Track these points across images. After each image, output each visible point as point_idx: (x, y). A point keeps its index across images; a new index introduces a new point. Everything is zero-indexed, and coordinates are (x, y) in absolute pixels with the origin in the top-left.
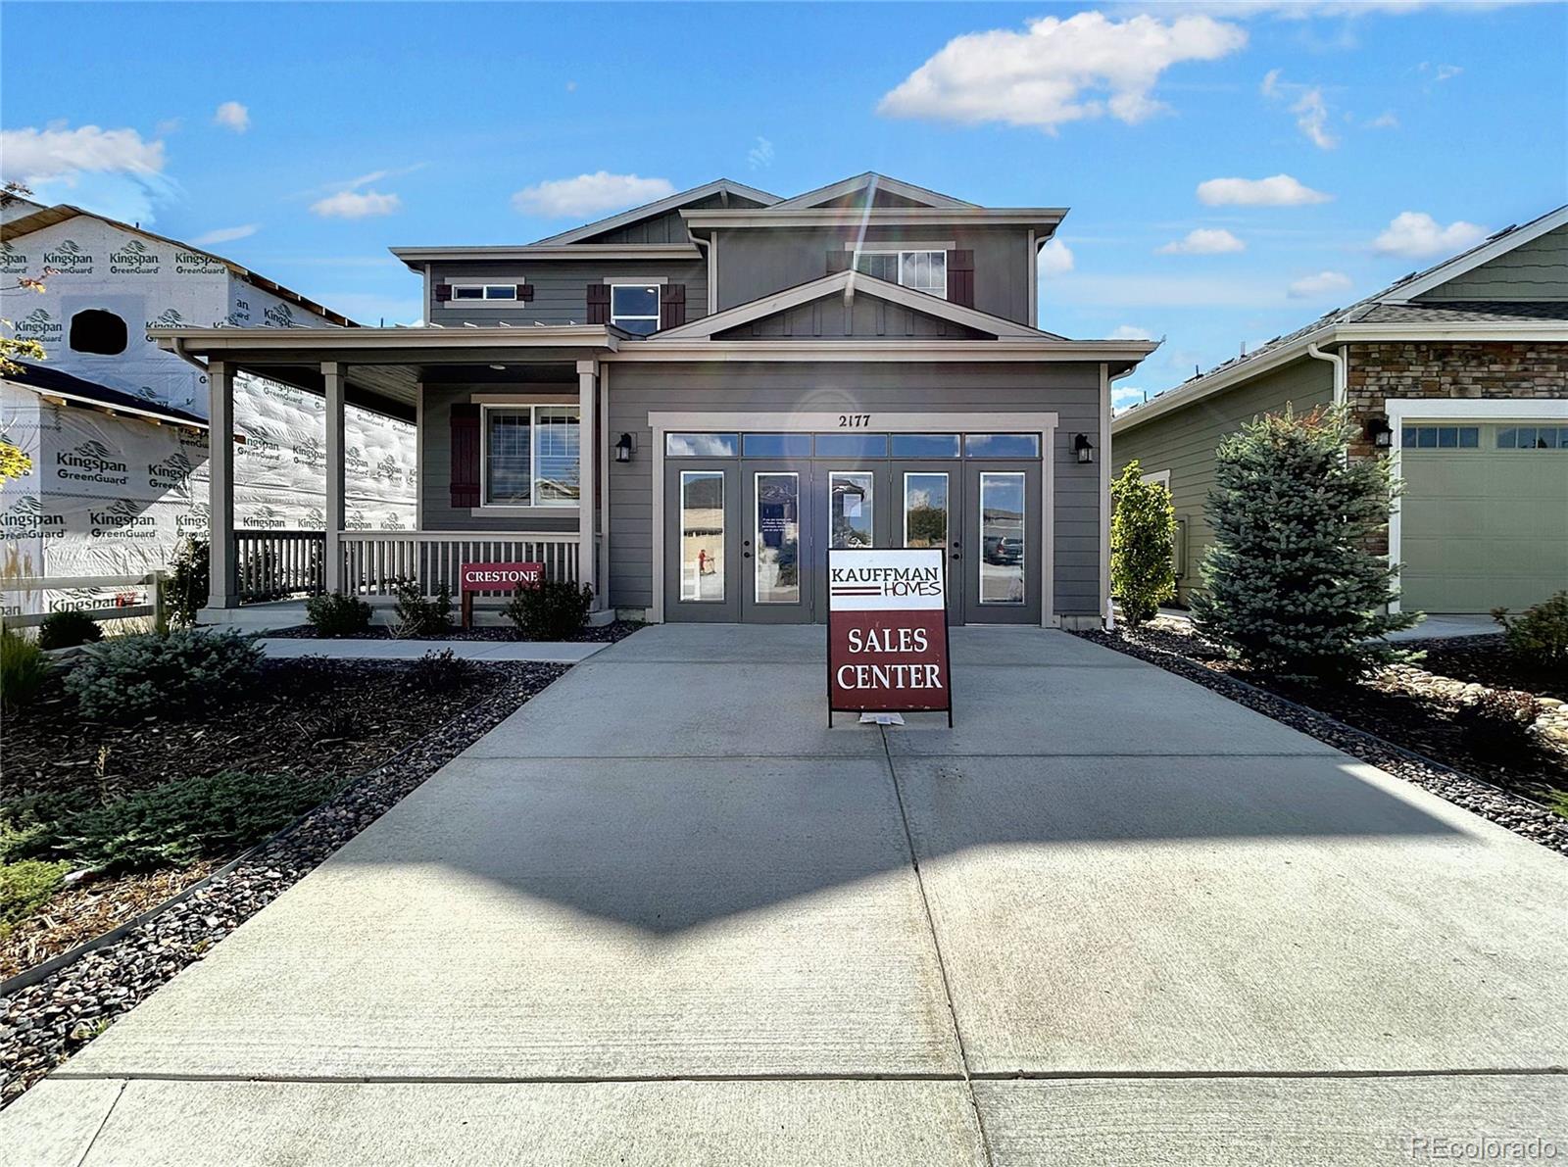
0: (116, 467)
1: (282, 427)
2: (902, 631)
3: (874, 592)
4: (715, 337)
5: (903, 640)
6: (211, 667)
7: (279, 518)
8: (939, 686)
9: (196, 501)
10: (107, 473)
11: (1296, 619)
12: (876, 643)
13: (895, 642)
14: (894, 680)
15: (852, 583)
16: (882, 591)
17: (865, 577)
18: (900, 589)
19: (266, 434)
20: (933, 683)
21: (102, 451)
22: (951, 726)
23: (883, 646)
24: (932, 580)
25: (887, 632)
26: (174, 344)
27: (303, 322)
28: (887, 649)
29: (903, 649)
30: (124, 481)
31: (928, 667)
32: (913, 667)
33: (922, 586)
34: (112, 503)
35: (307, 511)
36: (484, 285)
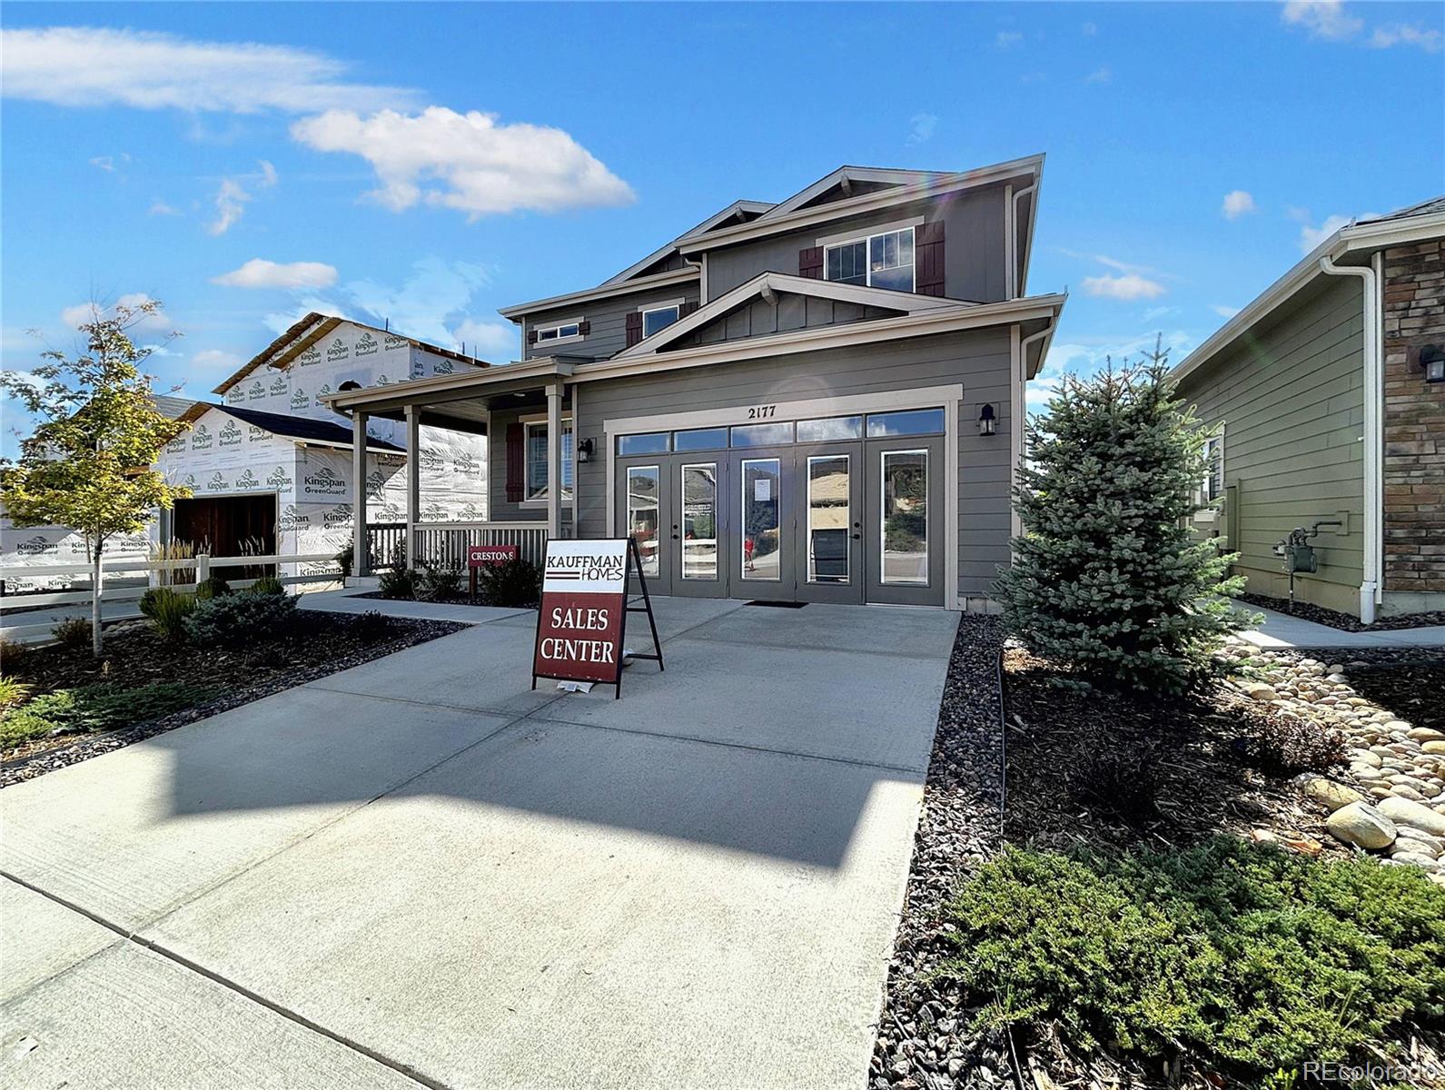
0: (339, 484)
1: (446, 447)
2: (590, 611)
3: (573, 576)
4: (659, 350)
5: (590, 619)
6: (251, 616)
7: (444, 512)
8: (611, 661)
9: (388, 503)
10: (334, 488)
11: (1057, 612)
12: (571, 621)
13: (584, 621)
14: (579, 655)
15: (561, 569)
16: (580, 576)
17: (570, 563)
18: (594, 574)
19: (434, 454)
20: (607, 659)
21: (331, 474)
22: (618, 697)
23: (575, 625)
24: (618, 567)
25: (580, 611)
26: (330, 405)
27: (459, 369)
28: (578, 627)
29: (589, 627)
30: (343, 492)
31: (605, 644)
32: (594, 643)
33: (610, 572)
34: (336, 507)
35: (464, 506)
36: (557, 326)
